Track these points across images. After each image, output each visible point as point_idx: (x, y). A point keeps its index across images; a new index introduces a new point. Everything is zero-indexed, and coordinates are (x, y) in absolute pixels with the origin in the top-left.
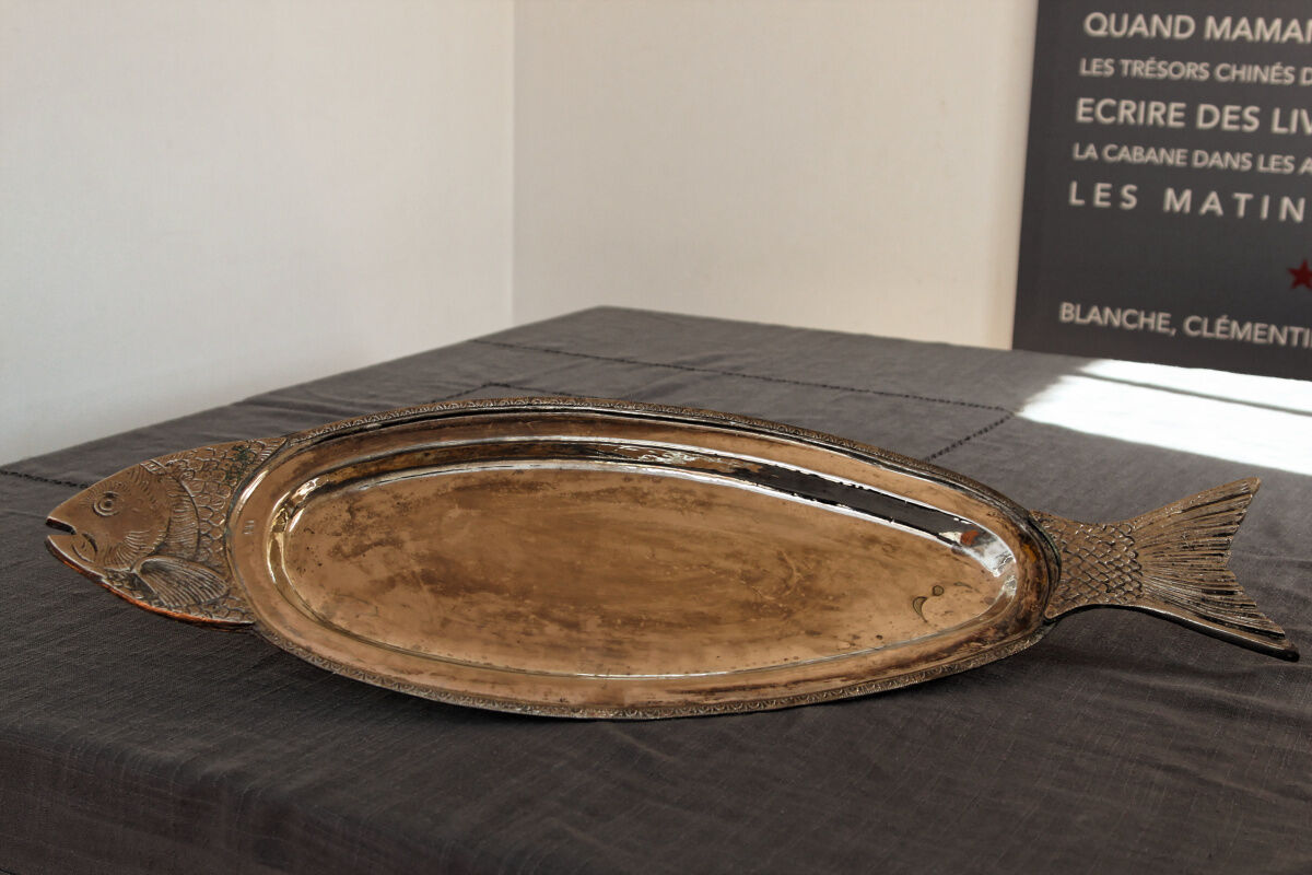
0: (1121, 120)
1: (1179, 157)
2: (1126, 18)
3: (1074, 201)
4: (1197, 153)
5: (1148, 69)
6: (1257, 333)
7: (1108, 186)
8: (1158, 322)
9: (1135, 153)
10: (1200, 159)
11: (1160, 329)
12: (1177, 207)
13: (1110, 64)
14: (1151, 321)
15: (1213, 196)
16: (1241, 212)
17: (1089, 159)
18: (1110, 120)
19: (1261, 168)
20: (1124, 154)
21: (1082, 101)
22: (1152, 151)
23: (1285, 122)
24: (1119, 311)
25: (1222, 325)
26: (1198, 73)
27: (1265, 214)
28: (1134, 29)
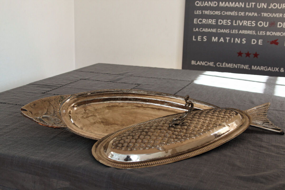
0: (203, 23)
1: (215, 30)
2: (203, 2)
3: (194, 40)
4: (218, 29)
5: (208, 12)
6: (231, 66)
7: (201, 36)
8: (211, 64)
9: (206, 30)
10: (219, 31)
11: (212, 65)
12: (215, 41)
13: (200, 12)
14: (210, 64)
15: (222, 38)
16: (228, 41)
17: (197, 31)
18: (201, 23)
19: (231, 32)
20: (204, 30)
21: (195, 19)
22: (209, 29)
23: (236, 23)
24: (203, 62)
25: (224, 64)
26: (218, 13)
27: (232, 42)
28: (205, 4)
